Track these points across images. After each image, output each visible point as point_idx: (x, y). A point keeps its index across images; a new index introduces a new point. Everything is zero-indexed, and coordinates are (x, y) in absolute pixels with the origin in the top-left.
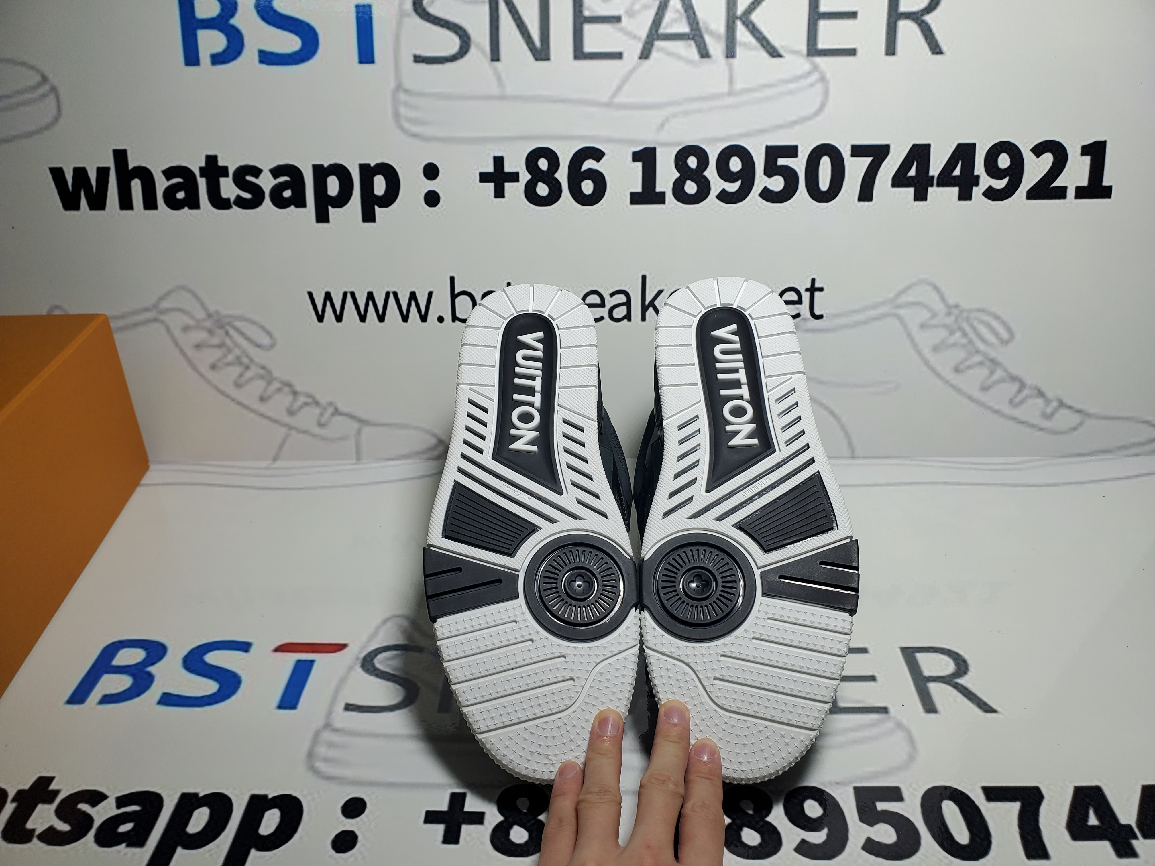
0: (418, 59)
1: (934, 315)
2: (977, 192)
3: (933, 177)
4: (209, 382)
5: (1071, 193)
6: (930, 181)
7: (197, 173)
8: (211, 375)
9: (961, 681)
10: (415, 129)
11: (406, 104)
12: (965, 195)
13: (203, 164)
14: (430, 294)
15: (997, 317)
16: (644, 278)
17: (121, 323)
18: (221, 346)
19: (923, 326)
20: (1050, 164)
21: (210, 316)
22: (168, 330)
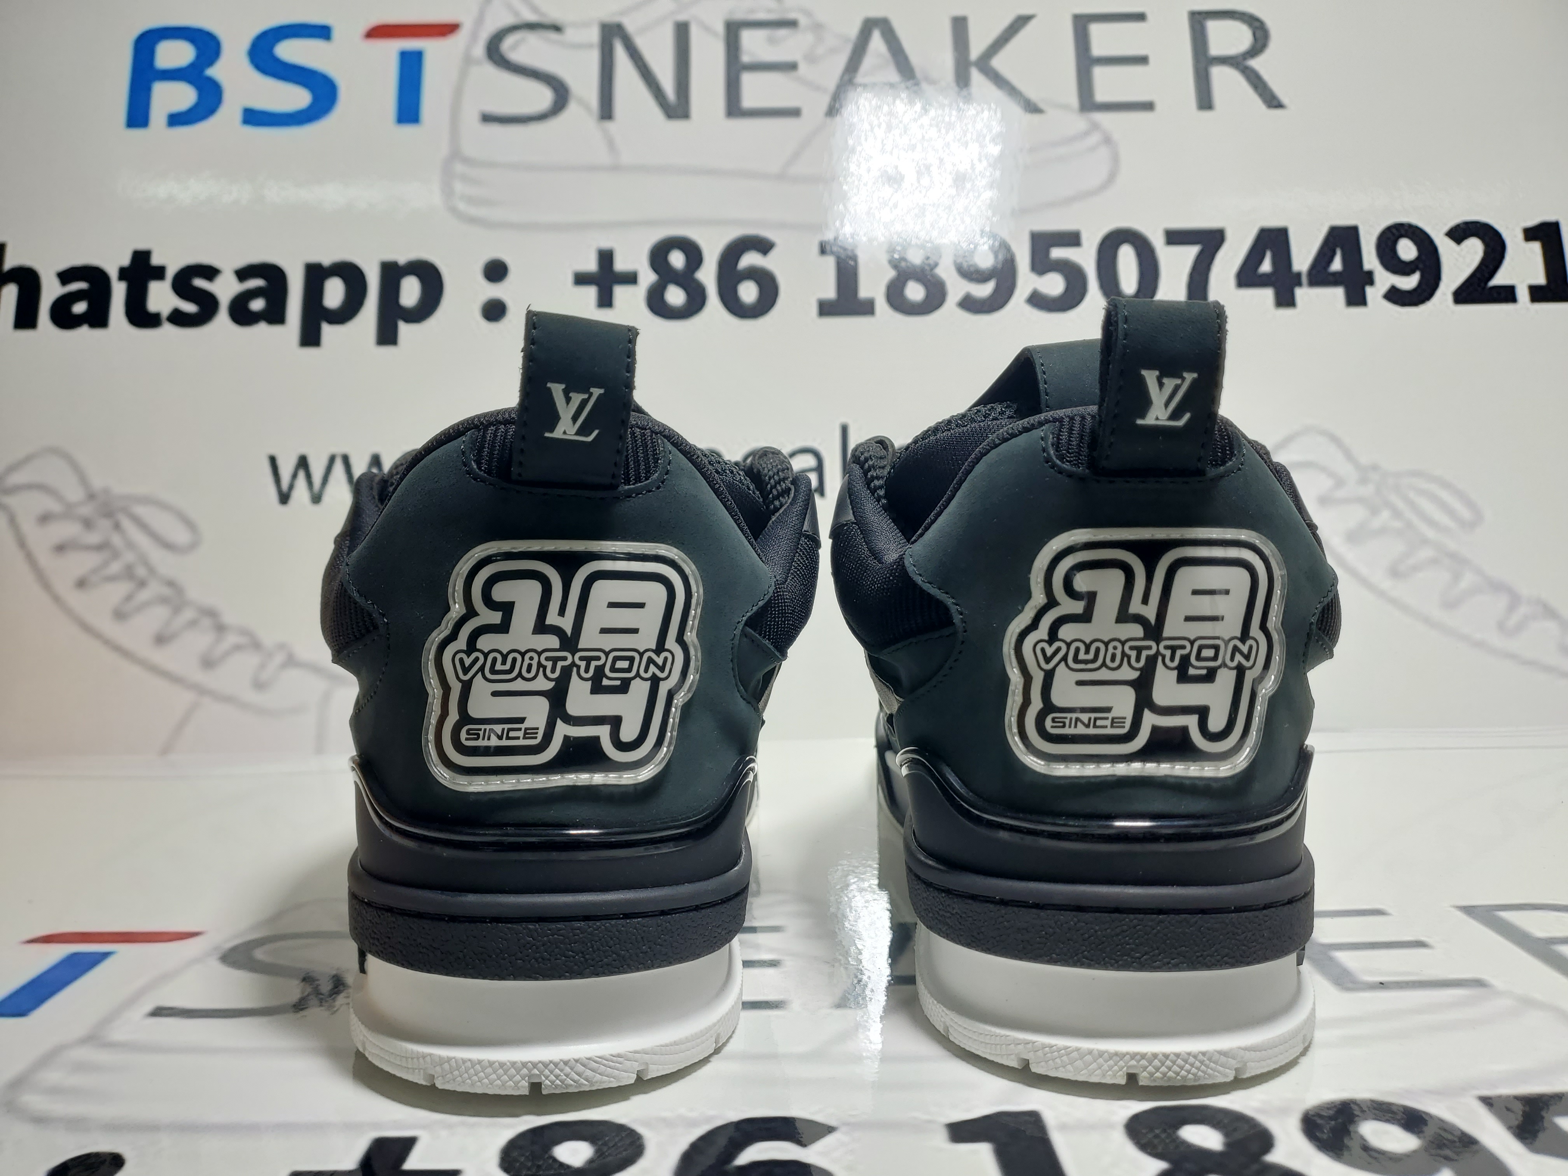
0: (487, 118)
1: (1340, 483)
2: (1374, 294)
4: (69, 612)
5: (1523, 294)
6: (1296, 280)
8: (73, 598)
10: (474, 211)
11: (464, 178)
12: (1356, 298)
13: (126, 261)
16: (844, 429)
18: (100, 547)
20: (1481, 254)
21: (91, 496)
22: (13, 520)
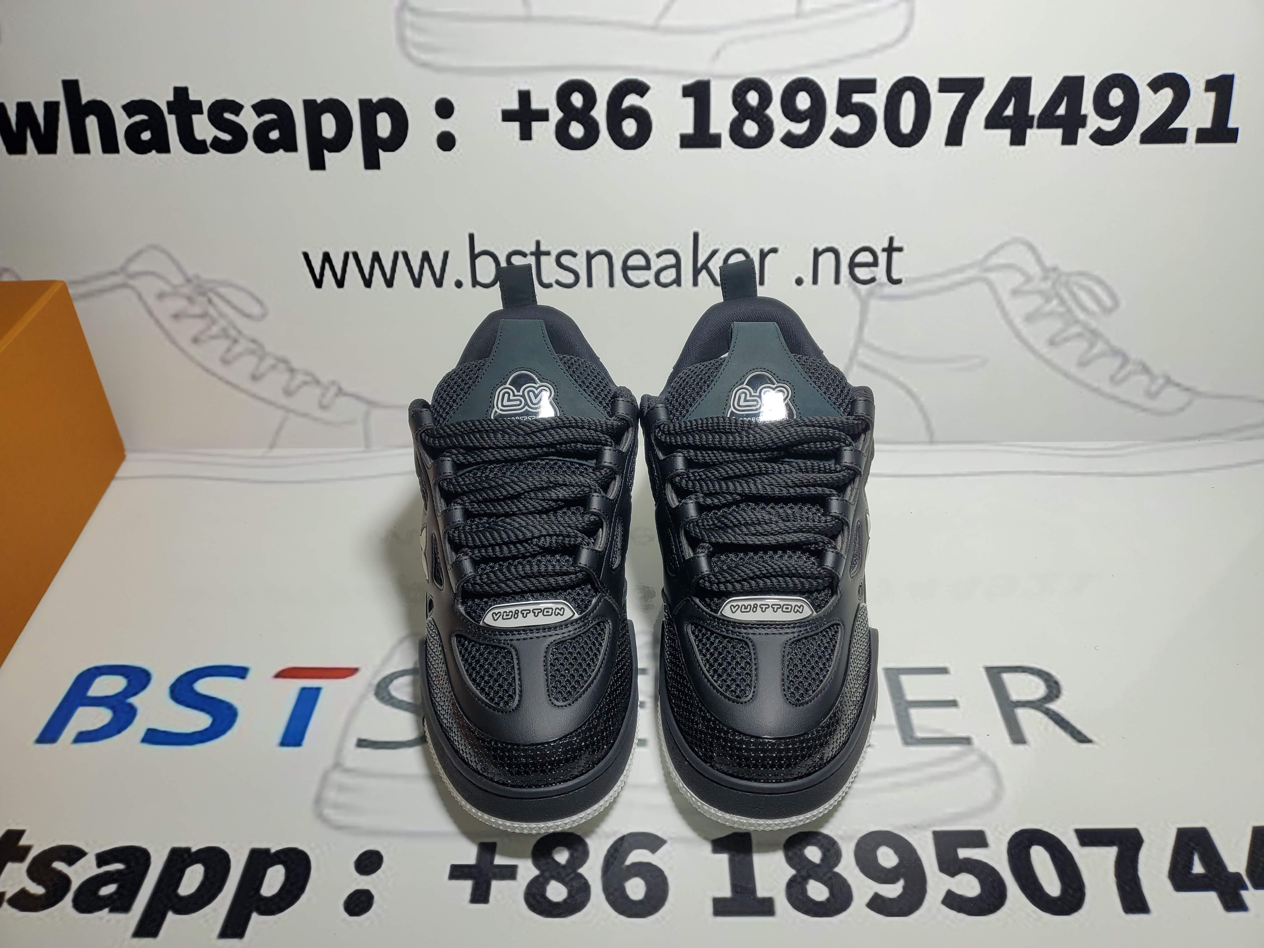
1: (1029, 279)
2: (1084, 134)
3: (1033, 117)
4: (191, 358)
5: (1191, 136)
6: (1028, 122)
7: (164, 109)
8: (193, 350)
9: (1053, 706)
10: (424, 57)
11: (413, 26)
12: (1070, 139)
13: (171, 98)
14: (446, 255)
15: (1100, 282)
16: (696, 236)
17: (83, 289)
18: (204, 316)
19: (1015, 293)
20: (1169, 102)
21: (189, 281)
22: (140, 297)
